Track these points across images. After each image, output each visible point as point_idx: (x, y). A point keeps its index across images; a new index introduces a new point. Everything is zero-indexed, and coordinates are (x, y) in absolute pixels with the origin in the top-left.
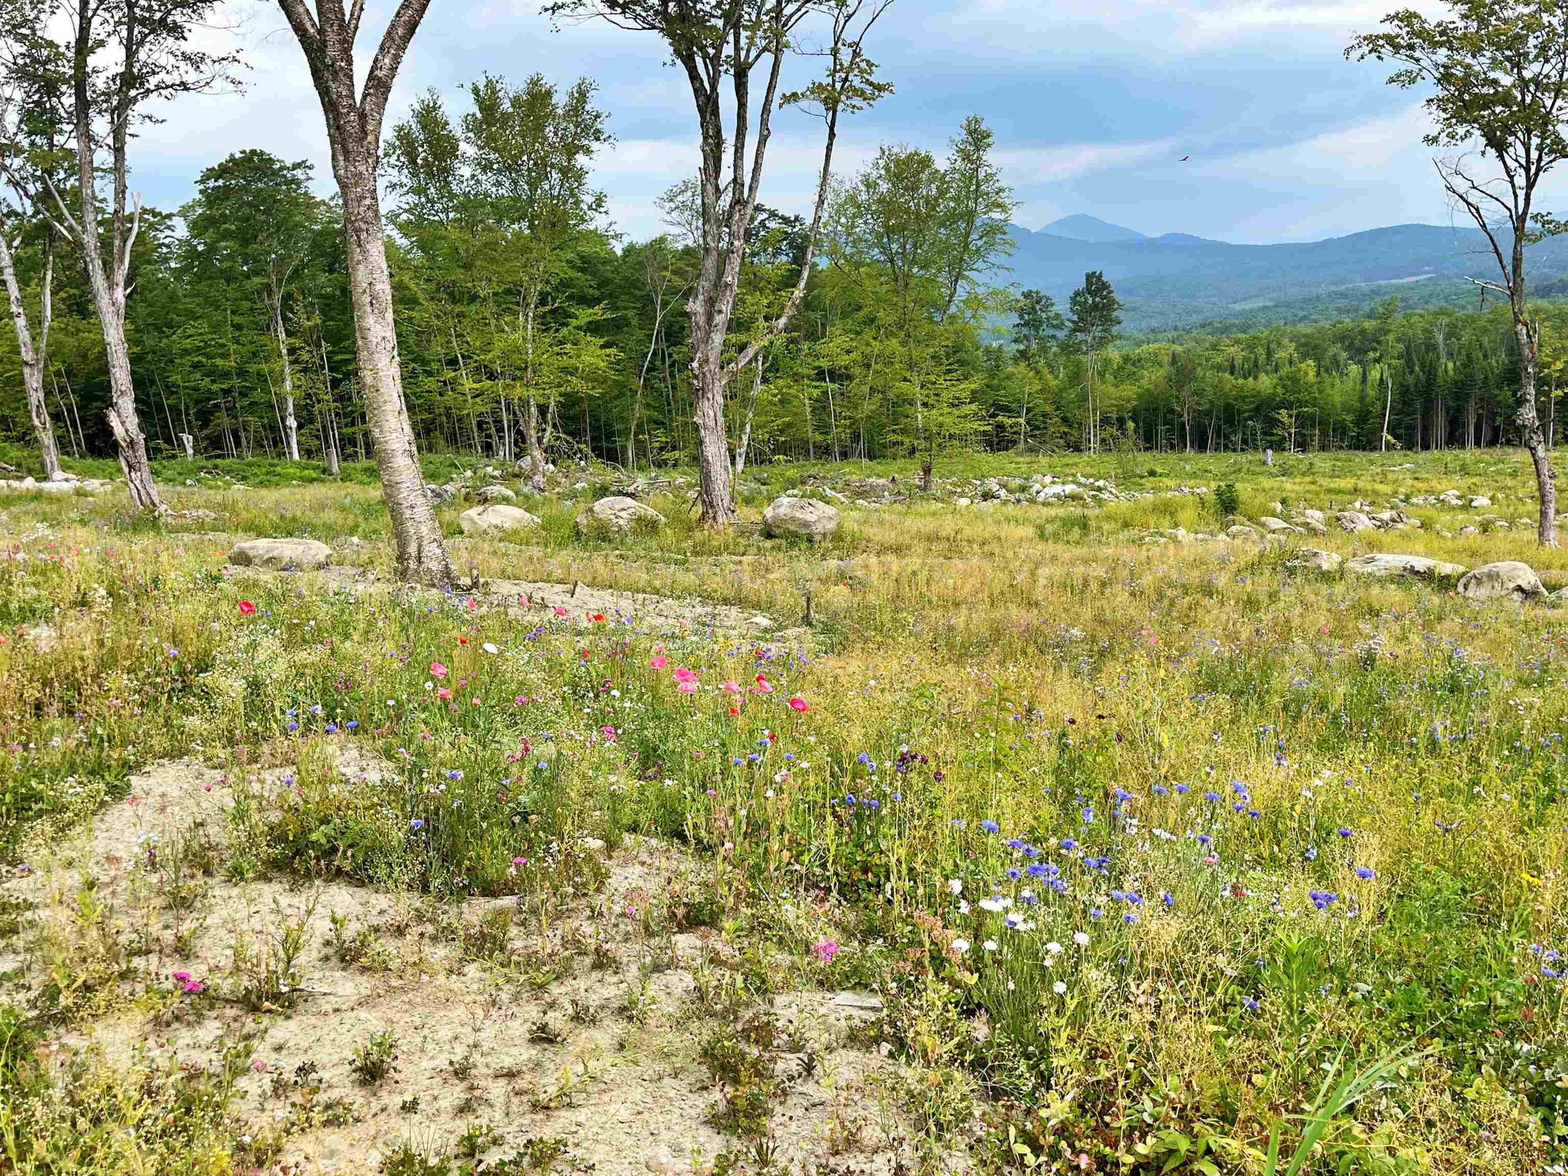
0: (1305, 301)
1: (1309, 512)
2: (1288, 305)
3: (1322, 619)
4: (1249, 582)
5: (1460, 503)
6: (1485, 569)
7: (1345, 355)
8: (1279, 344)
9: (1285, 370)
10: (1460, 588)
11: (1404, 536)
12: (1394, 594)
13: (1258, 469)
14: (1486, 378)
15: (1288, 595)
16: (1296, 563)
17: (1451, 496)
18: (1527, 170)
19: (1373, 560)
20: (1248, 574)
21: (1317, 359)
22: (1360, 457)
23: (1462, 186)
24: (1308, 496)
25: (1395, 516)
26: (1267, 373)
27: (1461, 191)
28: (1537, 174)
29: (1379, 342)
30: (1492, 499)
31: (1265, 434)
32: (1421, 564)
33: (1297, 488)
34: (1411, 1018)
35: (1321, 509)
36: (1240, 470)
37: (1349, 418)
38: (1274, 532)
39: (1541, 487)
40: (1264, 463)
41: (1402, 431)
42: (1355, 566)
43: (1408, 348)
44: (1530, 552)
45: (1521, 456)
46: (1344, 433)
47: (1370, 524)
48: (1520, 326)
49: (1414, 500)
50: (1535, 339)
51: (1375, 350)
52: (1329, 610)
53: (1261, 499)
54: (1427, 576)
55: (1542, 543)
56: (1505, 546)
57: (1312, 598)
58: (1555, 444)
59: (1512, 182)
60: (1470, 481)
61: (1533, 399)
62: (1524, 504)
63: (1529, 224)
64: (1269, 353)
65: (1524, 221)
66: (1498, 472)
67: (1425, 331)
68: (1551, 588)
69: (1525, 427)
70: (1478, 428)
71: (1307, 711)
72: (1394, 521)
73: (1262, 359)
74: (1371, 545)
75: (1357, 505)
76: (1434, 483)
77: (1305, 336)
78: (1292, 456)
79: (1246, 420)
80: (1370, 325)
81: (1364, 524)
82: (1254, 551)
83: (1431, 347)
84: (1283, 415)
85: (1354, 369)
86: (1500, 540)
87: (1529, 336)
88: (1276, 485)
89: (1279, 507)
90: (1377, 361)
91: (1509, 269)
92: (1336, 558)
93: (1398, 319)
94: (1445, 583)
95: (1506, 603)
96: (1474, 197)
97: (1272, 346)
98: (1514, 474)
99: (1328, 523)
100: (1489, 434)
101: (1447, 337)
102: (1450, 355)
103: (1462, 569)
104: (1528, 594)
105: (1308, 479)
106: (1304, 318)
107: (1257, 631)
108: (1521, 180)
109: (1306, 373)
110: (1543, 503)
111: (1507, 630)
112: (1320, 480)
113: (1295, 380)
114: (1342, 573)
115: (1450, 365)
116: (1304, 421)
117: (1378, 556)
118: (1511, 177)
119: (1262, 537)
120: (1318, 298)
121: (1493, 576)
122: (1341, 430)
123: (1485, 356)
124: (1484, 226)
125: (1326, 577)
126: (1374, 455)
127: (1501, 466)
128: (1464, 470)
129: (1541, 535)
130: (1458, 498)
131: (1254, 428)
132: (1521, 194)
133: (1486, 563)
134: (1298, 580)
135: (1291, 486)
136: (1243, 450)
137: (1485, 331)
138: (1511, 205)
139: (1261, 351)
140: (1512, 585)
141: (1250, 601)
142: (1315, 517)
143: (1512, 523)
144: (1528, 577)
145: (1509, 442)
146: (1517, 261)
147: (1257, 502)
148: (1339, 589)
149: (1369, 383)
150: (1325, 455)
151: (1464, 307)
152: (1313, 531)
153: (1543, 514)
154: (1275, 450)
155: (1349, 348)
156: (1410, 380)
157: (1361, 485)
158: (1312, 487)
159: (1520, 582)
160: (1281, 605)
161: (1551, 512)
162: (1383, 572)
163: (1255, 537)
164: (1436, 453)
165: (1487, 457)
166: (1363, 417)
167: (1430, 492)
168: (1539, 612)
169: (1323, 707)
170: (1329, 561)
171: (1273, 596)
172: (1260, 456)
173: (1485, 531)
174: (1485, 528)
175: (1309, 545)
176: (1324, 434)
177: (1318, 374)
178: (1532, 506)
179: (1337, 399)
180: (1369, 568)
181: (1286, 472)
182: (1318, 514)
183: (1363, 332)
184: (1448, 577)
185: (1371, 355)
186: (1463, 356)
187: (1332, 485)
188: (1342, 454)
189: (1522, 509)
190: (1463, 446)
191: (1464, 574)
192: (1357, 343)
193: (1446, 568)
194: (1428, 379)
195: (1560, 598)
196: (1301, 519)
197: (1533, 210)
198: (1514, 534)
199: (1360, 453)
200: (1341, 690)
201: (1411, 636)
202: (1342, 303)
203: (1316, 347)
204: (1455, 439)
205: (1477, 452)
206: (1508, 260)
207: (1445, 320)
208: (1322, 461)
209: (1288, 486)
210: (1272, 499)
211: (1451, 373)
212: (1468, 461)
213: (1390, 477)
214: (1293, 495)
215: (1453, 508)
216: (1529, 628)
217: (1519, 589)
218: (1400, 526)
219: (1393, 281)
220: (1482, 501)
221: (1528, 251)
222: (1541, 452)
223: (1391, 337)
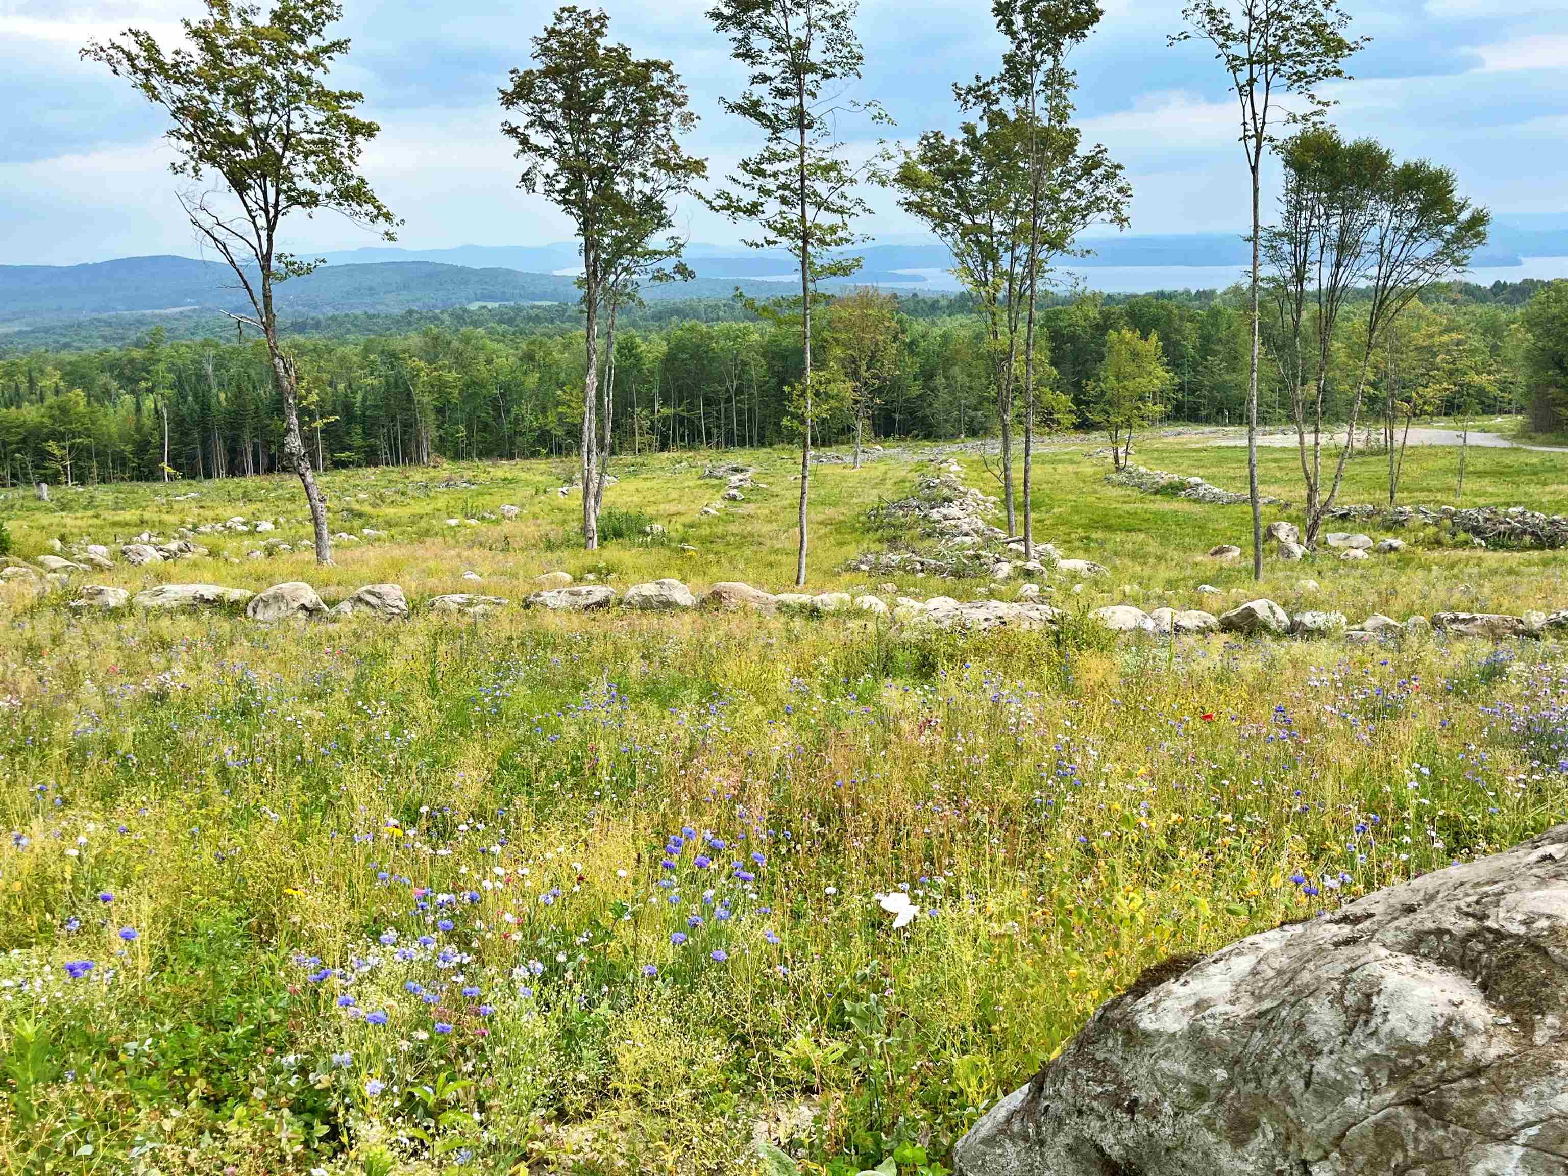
0: (67, 327)
1: (92, 547)
2: (47, 331)
3: (112, 657)
4: (27, 626)
5: (245, 529)
6: (271, 591)
7: (115, 384)
8: (42, 372)
9: (50, 400)
10: (250, 612)
11: (195, 565)
12: (185, 624)
13: (32, 505)
14: (257, 408)
15: (74, 637)
16: (82, 602)
17: (237, 522)
18: (267, 213)
19: (162, 592)
20: (26, 619)
21: (85, 388)
22: (144, 488)
23: (208, 222)
24: (91, 530)
25: (183, 547)
26: (31, 402)
27: (207, 227)
28: (276, 217)
29: (148, 372)
30: (275, 523)
31: (37, 467)
32: (209, 592)
33: (78, 522)
34: (185, 1063)
35: (105, 544)
36: (12, 507)
37: (129, 448)
38: (55, 571)
39: (314, 509)
40: (40, 498)
41: (182, 461)
42: (144, 599)
43: (179, 377)
44: (311, 571)
45: (294, 482)
46: (123, 465)
47: (158, 556)
48: (277, 360)
49: (202, 529)
50: (292, 373)
51: (146, 379)
52: (119, 648)
53: (36, 536)
54: (216, 604)
55: (319, 562)
56: (287, 568)
57: (100, 637)
58: (325, 470)
59: (254, 222)
60: (253, 507)
61: (296, 428)
62: (304, 526)
63: (274, 263)
64: (32, 382)
65: (269, 260)
66: (278, 498)
67: (193, 361)
68: (332, 604)
69: (292, 454)
70: (255, 456)
71: (94, 758)
72: (181, 551)
73: (24, 387)
74: (160, 578)
75: (145, 537)
76: (220, 511)
77: (70, 363)
78: (70, 490)
79: (14, 452)
80: (138, 354)
81: (151, 556)
82: (31, 593)
83: (202, 378)
84: (52, 446)
85: (128, 399)
86: (283, 564)
87: (287, 371)
88: (55, 521)
89: (58, 545)
90: (150, 390)
91: (261, 305)
92: (123, 594)
93: (165, 350)
94: (234, 609)
95: (292, 623)
96: (219, 233)
97: (34, 374)
98: (292, 499)
99: (114, 557)
100: (266, 461)
101: (217, 367)
102: (221, 385)
103: (249, 594)
104: (311, 612)
105: (91, 513)
106: (66, 346)
107: (40, 679)
108: (262, 221)
109: (77, 403)
110: (317, 525)
111: (293, 649)
112: (105, 514)
113: (64, 410)
114: (131, 607)
115: (222, 396)
116: (79, 453)
117: (167, 587)
118: (253, 218)
119: (41, 577)
120: (79, 325)
121: (278, 598)
122: (120, 461)
123: (254, 387)
124: (232, 262)
125: (115, 613)
126: (158, 486)
127: (280, 492)
128: (247, 497)
129: (318, 554)
130: (244, 524)
131: (22, 462)
132: (264, 234)
133: (271, 585)
134: (84, 619)
135: (71, 521)
136: (13, 485)
137: (249, 363)
138: (257, 246)
139: (22, 379)
140: (296, 605)
141: (30, 648)
142: (99, 553)
143: (294, 546)
144: (310, 596)
145: (284, 469)
146: (267, 297)
147: (31, 541)
148: (128, 624)
149: (146, 413)
150: (106, 487)
151: (229, 340)
152: (98, 567)
153: (318, 535)
154: (50, 484)
155: (120, 377)
156: (184, 410)
157: (147, 516)
158: (95, 521)
159: (303, 601)
160: (66, 648)
161: (325, 533)
162: (174, 604)
163: (34, 578)
164: (217, 482)
165: (266, 483)
166: (142, 448)
167: (216, 520)
168: (321, 628)
169: (110, 750)
170: (116, 596)
171: (56, 640)
172: (35, 491)
173: (270, 555)
174: (270, 552)
175: (95, 582)
176: (102, 465)
177: (89, 402)
178: (310, 528)
179: (114, 429)
180: (159, 601)
181: (64, 507)
182: (102, 549)
183: (132, 361)
184: (237, 602)
185: (143, 384)
186: (233, 388)
187: (117, 518)
188: (125, 486)
189: (302, 532)
190: (243, 474)
191: (251, 598)
192: (127, 372)
193: (235, 594)
194: (202, 409)
195: (339, 612)
196: (84, 556)
197: (276, 250)
198: (297, 556)
199: (144, 485)
200: (131, 730)
201: (203, 664)
202: (108, 331)
203: (83, 377)
204: (235, 469)
205: (258, 479)
206: (259, 297)
207: (213, 352)
208: (104, 494)
209: (69, 521)
210: (49, 537)
211: (224, 404)
212: (250, 488)
213: (175, 507)
214: (75, 531)
215: (241, 534)
216: (315, 644)
217: (303, 607)
218: (188, 555)
219: (157, 312)
220: (266, 526)
221: (276, 289)
222: (309, 479)
223: (161, 366)
